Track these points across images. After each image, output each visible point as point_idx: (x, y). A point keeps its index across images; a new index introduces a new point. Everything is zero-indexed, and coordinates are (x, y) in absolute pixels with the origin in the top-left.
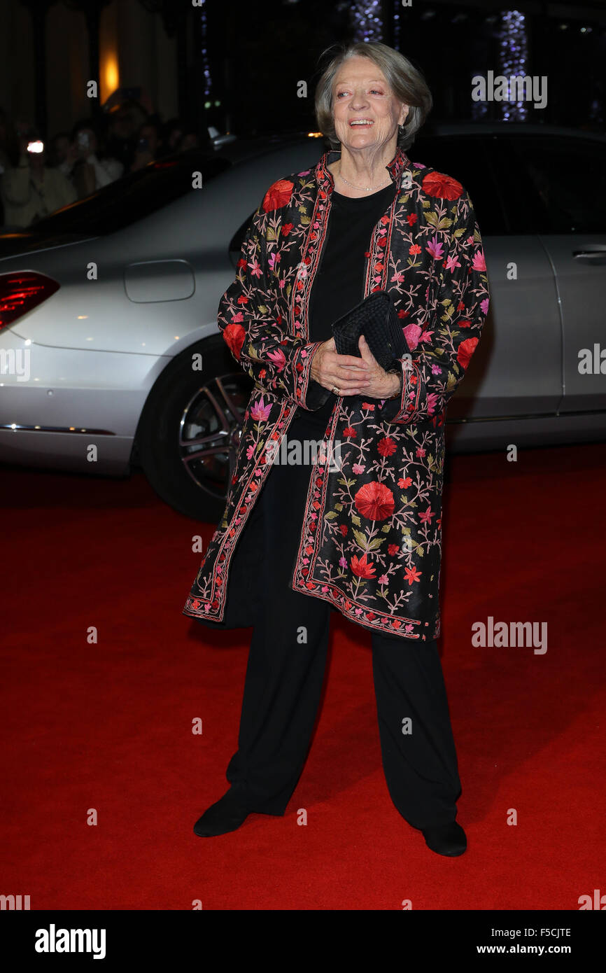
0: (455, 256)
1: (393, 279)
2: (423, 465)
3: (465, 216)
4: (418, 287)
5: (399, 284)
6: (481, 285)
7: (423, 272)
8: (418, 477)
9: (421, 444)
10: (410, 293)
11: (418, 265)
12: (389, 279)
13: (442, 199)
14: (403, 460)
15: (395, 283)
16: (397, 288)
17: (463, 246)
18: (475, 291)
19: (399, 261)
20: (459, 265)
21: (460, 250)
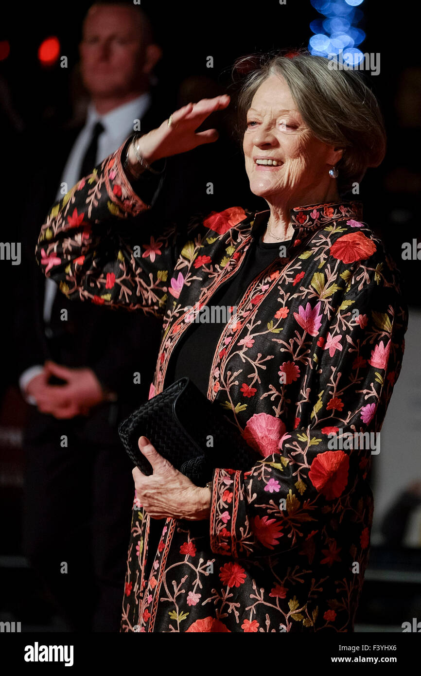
0: (336, 334)
1: (242, 342)
2: (278, 608)
3: (360, 287)
4: (269, 358)
5: (245, 349)
6: (372, 385)
7: (281, 342)
8: (268, 623)
9: (282, 580)
10: (255, 364)
11: (277, 331)
12: (238, 341)
13: (339, 261)
14: (252, 596)
15: (241, 348)
16: (241, 353)
17: (349, 324)
18: (365, 391)
19: (259, 322)
20: (340, 348)
21: (344, 328)
